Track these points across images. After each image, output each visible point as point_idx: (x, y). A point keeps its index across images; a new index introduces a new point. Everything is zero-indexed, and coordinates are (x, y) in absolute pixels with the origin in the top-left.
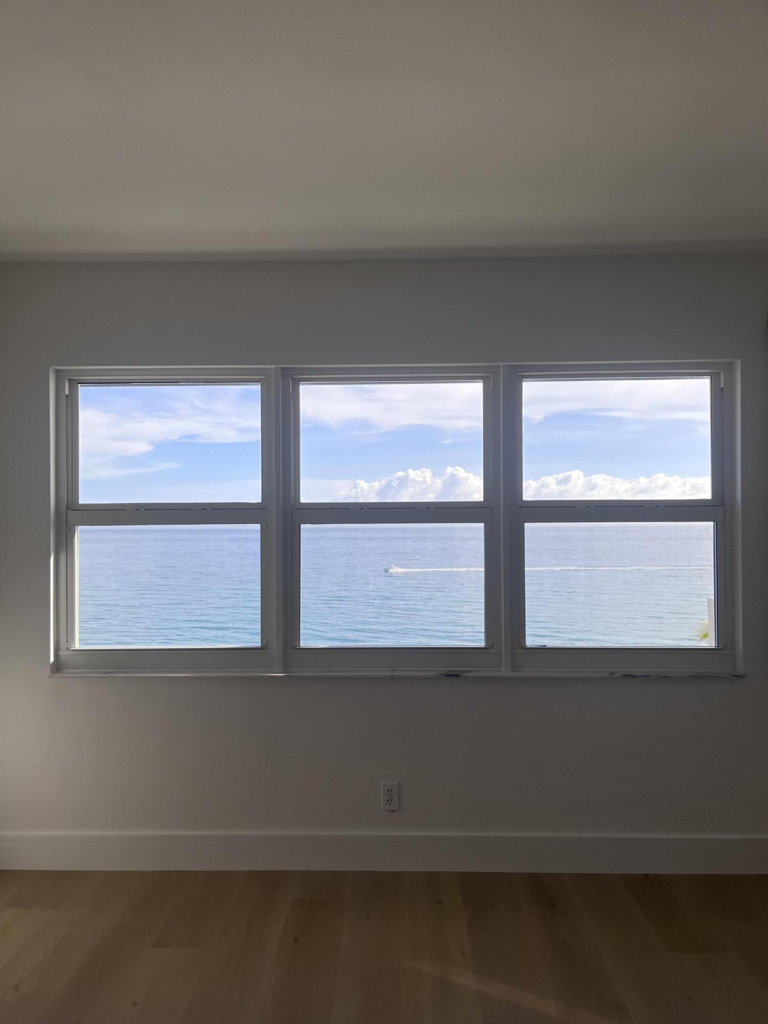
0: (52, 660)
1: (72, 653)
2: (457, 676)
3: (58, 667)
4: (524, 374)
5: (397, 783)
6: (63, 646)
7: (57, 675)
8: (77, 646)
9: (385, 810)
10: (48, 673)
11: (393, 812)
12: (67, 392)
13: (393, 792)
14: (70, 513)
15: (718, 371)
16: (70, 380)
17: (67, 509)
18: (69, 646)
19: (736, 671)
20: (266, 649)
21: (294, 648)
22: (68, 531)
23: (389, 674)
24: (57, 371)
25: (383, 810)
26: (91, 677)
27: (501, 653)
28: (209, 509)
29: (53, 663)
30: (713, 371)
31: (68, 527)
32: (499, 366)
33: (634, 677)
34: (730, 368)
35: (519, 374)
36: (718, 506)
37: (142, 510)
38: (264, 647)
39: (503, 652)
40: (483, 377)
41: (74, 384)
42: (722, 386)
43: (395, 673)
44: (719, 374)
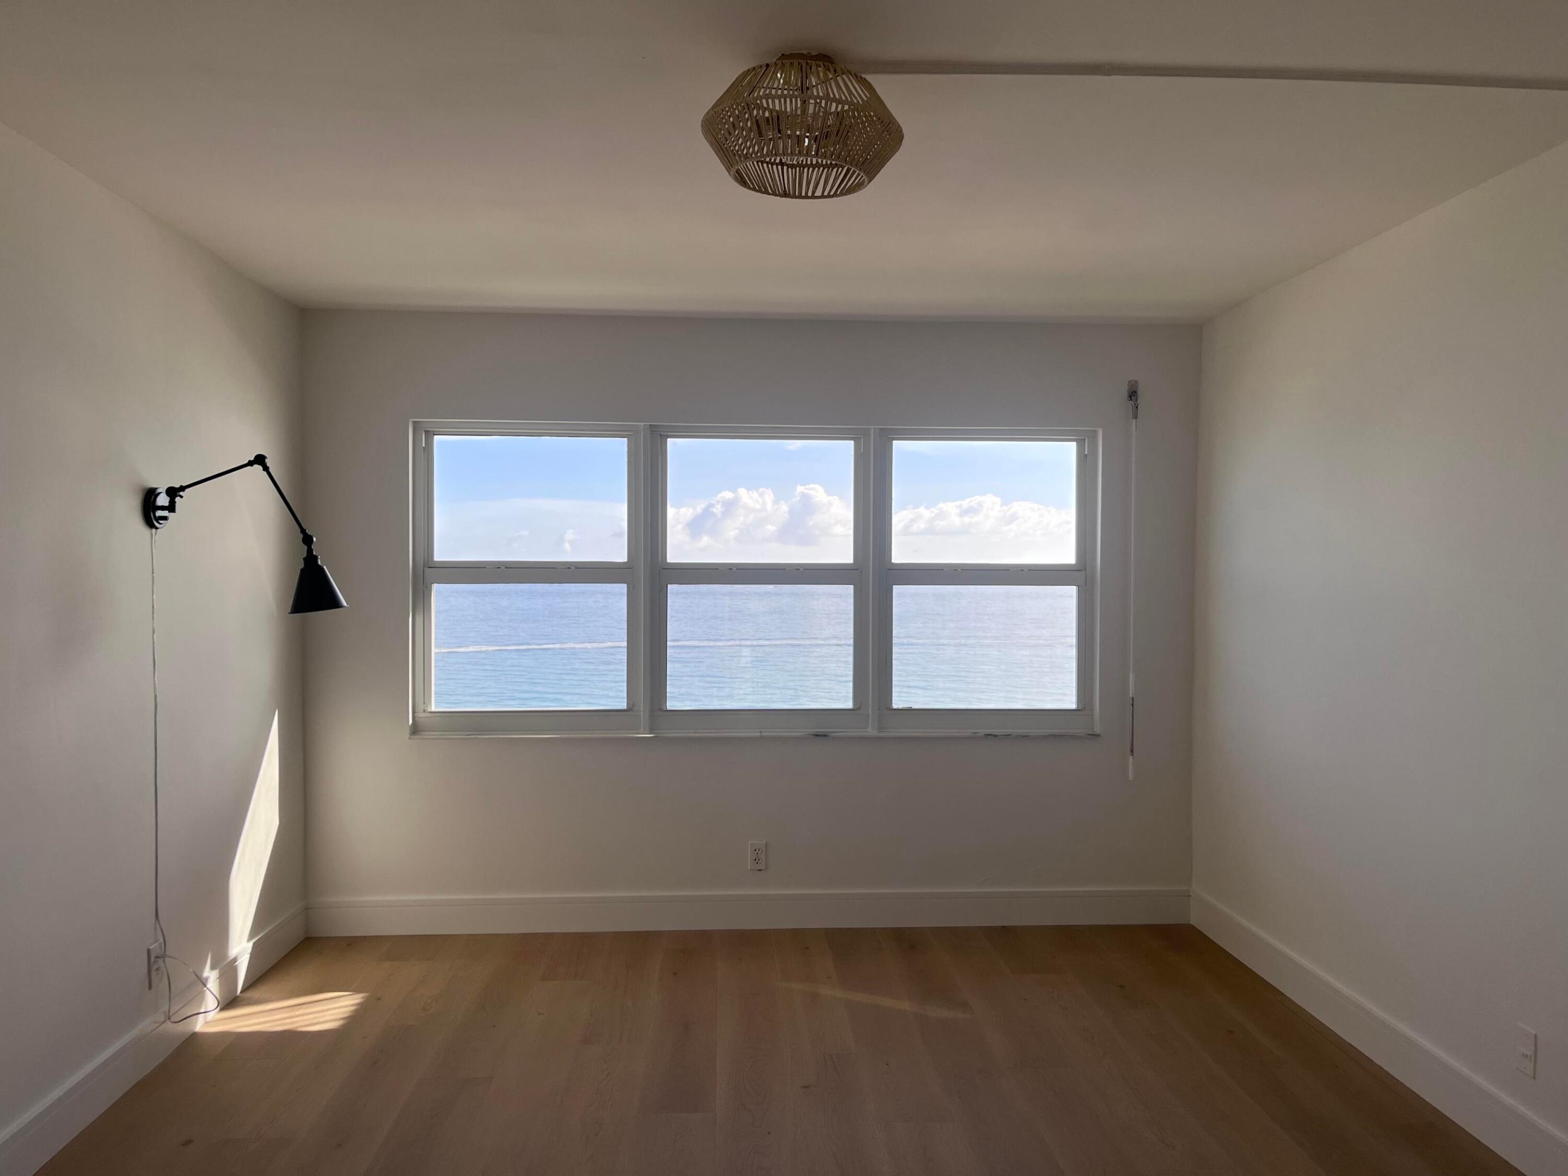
0: (411, 722)
1: (430, 715)
2: (825, 736)
3: (415, 730)
4: (894, 436)
5: (764, 842)
6: (420, 707)
7: (415, 737)
8: (433, 709)
9: (753, 870)
10: (409, 736)
11: (760, 872)
12: (424, 445)
13: (760, 851)
14: (428, 571)
15: (1083, 438)
16: (425, 431)
17: (424, 566)
18: (426, 709)
19: (1094, 732)
20: (633, 711)
21: (661, 710)
22: (425, 589)
23: (759, 734)
24: (414, 422)
25: (751, 870)
26: (452, 739)
27: (869, 715)
28: (573, 568)
29: (411, 725)
30: (1080, 438)
31: (425, 584)
32: (869, 429)
33: (995, 736)
34: (1093, 435)
35: (890, 436)
36: (1080, 570)
37: (503, 568)
38: (630, 709)
39: (870, 713)
40: (854, 438)
41: (430, 435)
42: (1086, 453)
43: (763, 734)
44: (1084, 440)
